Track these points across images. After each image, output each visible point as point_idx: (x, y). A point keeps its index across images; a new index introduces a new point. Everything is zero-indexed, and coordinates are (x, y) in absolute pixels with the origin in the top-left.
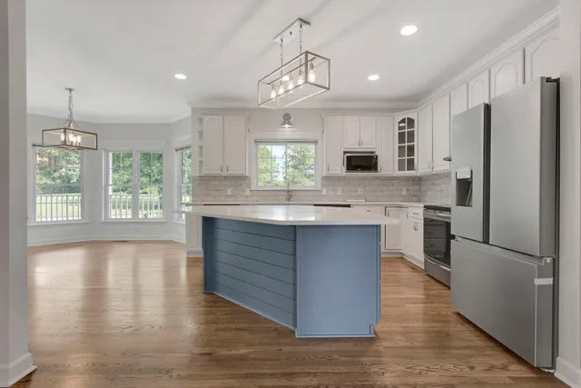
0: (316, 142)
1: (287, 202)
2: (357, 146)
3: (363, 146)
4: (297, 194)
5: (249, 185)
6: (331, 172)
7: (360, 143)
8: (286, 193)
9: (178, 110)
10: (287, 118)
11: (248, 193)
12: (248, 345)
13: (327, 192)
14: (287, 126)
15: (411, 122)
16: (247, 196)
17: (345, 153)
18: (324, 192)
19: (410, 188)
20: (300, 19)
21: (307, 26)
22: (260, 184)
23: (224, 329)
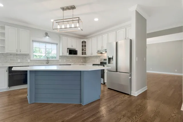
0: (57, 44)
1: (47, 64)
2: (71, 47)
3: (73, 47)
4: (51, 61)
5: (30, 58)
6: (63, 54)
8: (46, 61)
12: (72, 113)
14: (47, 37)
15: (85, 42)
16: (29, 63)
17: (68, 49)
18: (60, 61)
19: (83, 60)
22: (35, 57)
23: (58, 112)
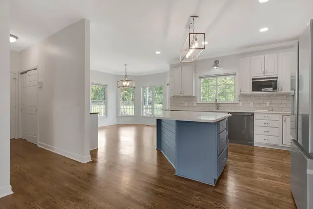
0: (235, 75)
2: (262, 74)
3: (267, 74)
5: (196, 101)
6: (242, 92)
7: (265, 73)
8: (216, 105)
9: (165, 67)
10: (216, 63)
11: (195, 105)
13: (243, 104)
14: (215, 67)
16: (195, 107)
17: (253, 79)
18: (241, 105)
20: (191, 16)
21: (197, 18)
